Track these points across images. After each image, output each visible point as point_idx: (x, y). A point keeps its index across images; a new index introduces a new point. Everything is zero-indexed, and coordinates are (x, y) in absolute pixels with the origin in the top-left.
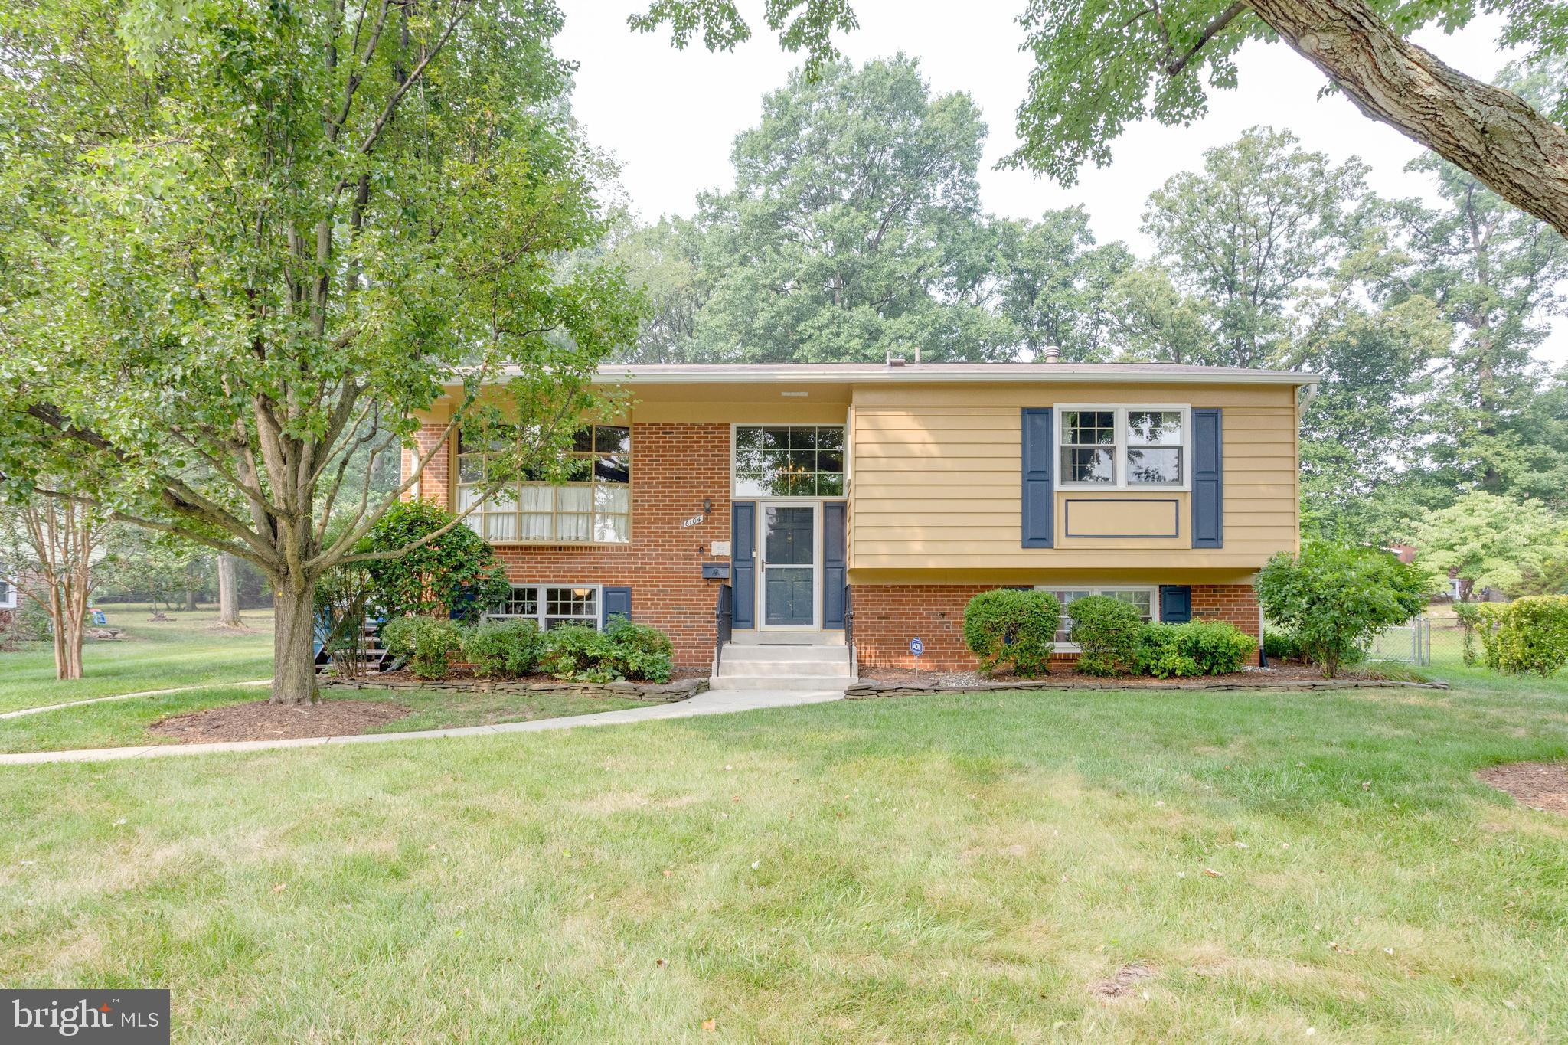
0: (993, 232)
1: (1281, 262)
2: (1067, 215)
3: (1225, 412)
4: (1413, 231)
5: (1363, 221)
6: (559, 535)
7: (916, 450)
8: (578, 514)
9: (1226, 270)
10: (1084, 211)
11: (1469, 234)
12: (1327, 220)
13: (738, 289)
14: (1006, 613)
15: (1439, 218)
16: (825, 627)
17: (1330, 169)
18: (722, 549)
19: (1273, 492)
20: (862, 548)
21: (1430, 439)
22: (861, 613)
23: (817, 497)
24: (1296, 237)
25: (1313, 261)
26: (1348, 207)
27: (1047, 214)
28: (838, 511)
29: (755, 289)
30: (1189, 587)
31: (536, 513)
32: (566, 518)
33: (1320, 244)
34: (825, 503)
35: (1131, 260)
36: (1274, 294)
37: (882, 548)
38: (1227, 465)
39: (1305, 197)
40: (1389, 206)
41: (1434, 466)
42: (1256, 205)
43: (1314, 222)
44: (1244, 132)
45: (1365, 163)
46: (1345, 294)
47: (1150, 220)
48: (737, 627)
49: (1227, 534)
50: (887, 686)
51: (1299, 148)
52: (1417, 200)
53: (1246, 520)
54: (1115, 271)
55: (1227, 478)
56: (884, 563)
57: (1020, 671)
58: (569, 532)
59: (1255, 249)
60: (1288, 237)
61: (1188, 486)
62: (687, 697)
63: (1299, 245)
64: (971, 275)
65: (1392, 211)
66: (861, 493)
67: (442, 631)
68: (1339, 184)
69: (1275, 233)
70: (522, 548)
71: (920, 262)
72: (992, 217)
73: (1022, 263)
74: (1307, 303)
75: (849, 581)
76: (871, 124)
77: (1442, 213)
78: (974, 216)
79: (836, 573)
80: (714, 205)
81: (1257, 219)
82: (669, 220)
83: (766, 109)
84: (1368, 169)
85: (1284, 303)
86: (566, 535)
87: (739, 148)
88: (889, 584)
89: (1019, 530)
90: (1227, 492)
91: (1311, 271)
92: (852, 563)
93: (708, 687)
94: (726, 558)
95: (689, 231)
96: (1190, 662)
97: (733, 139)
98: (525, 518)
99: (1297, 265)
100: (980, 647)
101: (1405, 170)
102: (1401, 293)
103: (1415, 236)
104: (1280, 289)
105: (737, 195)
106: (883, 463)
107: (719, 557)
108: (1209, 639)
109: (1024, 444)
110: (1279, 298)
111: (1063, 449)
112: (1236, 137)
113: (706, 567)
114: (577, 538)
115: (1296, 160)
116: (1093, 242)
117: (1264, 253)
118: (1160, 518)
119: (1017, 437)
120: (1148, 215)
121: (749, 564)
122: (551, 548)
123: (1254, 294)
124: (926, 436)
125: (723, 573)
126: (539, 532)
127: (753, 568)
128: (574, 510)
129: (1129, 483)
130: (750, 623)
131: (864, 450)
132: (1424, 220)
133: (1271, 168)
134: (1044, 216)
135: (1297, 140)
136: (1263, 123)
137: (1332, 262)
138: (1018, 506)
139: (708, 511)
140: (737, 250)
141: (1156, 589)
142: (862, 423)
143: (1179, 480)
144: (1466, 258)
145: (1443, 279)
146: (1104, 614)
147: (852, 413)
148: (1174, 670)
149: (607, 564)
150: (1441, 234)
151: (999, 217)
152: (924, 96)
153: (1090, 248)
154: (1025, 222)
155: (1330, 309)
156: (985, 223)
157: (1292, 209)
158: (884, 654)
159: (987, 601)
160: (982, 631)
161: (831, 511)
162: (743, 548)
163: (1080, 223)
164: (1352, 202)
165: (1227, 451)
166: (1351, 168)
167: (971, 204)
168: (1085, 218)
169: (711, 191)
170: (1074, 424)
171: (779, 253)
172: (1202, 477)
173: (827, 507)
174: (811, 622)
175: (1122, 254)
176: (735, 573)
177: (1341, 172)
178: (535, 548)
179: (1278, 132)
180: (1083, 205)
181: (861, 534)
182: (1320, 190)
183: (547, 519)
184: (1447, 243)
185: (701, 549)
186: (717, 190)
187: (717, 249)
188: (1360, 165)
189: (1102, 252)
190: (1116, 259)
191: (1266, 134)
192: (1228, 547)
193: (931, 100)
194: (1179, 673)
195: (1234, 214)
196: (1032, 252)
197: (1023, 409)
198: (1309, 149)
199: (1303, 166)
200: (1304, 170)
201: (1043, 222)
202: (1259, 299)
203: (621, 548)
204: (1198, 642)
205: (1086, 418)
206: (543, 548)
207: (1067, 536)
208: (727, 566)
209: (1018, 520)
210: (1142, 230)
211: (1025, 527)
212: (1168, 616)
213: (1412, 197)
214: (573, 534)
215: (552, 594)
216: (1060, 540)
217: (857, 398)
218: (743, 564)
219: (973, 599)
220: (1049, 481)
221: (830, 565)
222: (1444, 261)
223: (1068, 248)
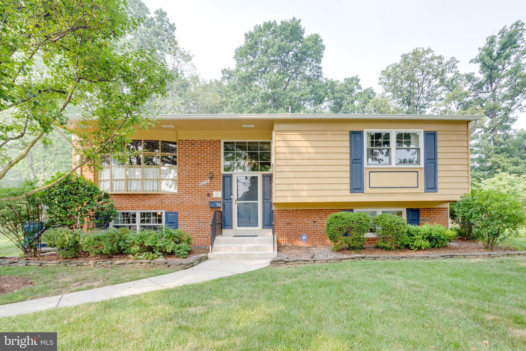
0: (327, 84)
1: (425, 96)
2: (352, 79)
3: (438, 133)
4: (471, 85)
5: (454, 81)
6: (145, 189)
7: (303, 150)
8: (153, 179)
9: (407, 97)
10: (358, 78)
11: (489, 86)
12: (442, 81)
13: (236, 102)
14: (346, 223)
15: (480, 80)
16: (263, 228)
17: (444, 62)
18: (217, 194)
19: (459, 168)
20: (278, 194)
21: (477, 156)
22: (279, 222)
23: (259, 172)
24: (431, 87)
25: (437, 95)
26: (449, 76)
27: (345, 79)
28: (269, 178)
29: (243, 103)
30: (419, 209)
31: (135, 179)
32: (148, 182)
33: (439, 89)
34: (263, 175)
35: (375, 94)
36: (423, 107)
37: (288, 194)
38: (439, 156)
39: (435, 72)
40: (464, 75)
41: (478, 165)
42: (418, 75)
43: (437, 82)
44: (414, 50)
45: (457, 59)
46: (449, 105)
47: (382, 80)
48: (225, 228)
49: (439, 186)
50: (291, 259)
51: (434, 55)
52: (473, 73)
53: (448, 180)
54: (370, 98)
55: (439, 162)
56: (290, 200)
57: (351, 248)
58: (149, 188)
59: (417, 91)
60: (428, 87)
61: (422, 165)
62: (193, 266)
63: (432, 90)
64: (319, 100)
65: (465, 77)
66: (278, 169)
67: (71, 235)
68: (448, 67)
69: (424, 86)
70: (128, 195)
71: (302, 93)
72: (326, 79)
73: (336, 95)
74: (436, 109)
75: (274, 208)
76: (283, 43)
77: (481, 79)
78: (320, 78)
79: (268, 205)
80: (228, 74)
81: (418, 80)
82: (213, 81)
83: (246, 39)
84: (458, 62)
85: (427, 110)
86: (148, 189)
87: (237, 54)
88: (291, 209)
89: (349, 185)
90: (439, 168)
91: (436, 99)
92: (274, 201)
93: (207, 258)
94: (219, 198)
95: (220, 84)
96: (427, 243)
97: (234, 51)
98: (129, 182)
99: (431, 96)
100: (333, 238)
101: (470, 63)
102: (466, 106)
103: (472, 86)
104: (425, 105)
105: (236, 71)
106: (288, 156)
107: (216, 198)
108: (436, 232)
109: (351, 147)
110: (425, 108)
111: (368, 149)
112: (411, 51)
113: (211, 203)
114: (153, 190)
115: (433, 59)
116: (361, 89)
117: (420, 92)
118: (411, 179)
119: (348, 144)
120: (381, 78)
121: (230, 201)
122: (142, 195)
123: (417, 107)
124: (307, 144)
125: (219, 205)
126: (135, 188)
127: (231, 203)
128: (152, 178)
129: (397, 164)
130: (231, 227)
131: (279, 150)
132: (475, 81)
133: (424, 62)
134: (344, 80)
135: (433, 52)
136: (420, 47)
137: (443, 96)
138: (348, 175)
139: (211, 178)
140: (236, 89)
141: (405, 210)
142: (278, 138)
143: (418, 162)
144: (489, 94)
145: (481, 102)
146: (390, 223)
147: (274, 133)
148: (420, 247)
149: (167, 201)
150: (480, 86)
151: (329, 79)
152: (303, 34)
153: (360, 91)
154: (338, 81)
155: (443, 111)
156: (324, 81)
157: (430, 77)
158: (290, 240)
159: (337, 217)
160: (334, 231)
161: (265, 178)
162: (227, 194)
163: (357, 82)
164: (452, 73)
165: (439, 150)
166: (452, 61)
167: (319, 74)
168: (359, 80)
169: (226, 68)
170: (372, 138)
171: (251, 90)
172: (429, 161)
173: (264, 176)
174: (257, 226)
175: (372, 92)
176: (224, 205)
177: (448, 63)
178: (134, 195)
179: (426, 49)
180: (358, 76)
181: (278, 187)
182: (440, 69)
183: (140, 182)
184: (482, 89)
185: (208, 195)
186: (229, 69)
187: (229, 88)
188: (455, 60)
189: (365, 91)
190: (370, 94)
191: (421, 50)
192: (440, 192)
193: (305, 36)
194: (423, 248)
195: (410, 78)
196: (342, 91)
197: (350, 132)
198: (437, 55)
199: (435, 60)
200: (435, 62)
201: (344, 82)
202: (418, 108)
203: (173, 194)
204: (431, 234)
205: (378, 136)
206: (138, 195)
207: (370, 187)
208: (220, 202)
209: (348, 181)
210: (379, 83)
211: (351, 184)
212: (410, 221)
213: (472, 72)
214: (151, 189)
215: (143, 215)
216: (367, 189)
217: (276, 127)
218: (228, 201)
219: (330, 216)
220: (362, 163)
221: (265, 201)
222: (481, 95)
223: (352, 91)
